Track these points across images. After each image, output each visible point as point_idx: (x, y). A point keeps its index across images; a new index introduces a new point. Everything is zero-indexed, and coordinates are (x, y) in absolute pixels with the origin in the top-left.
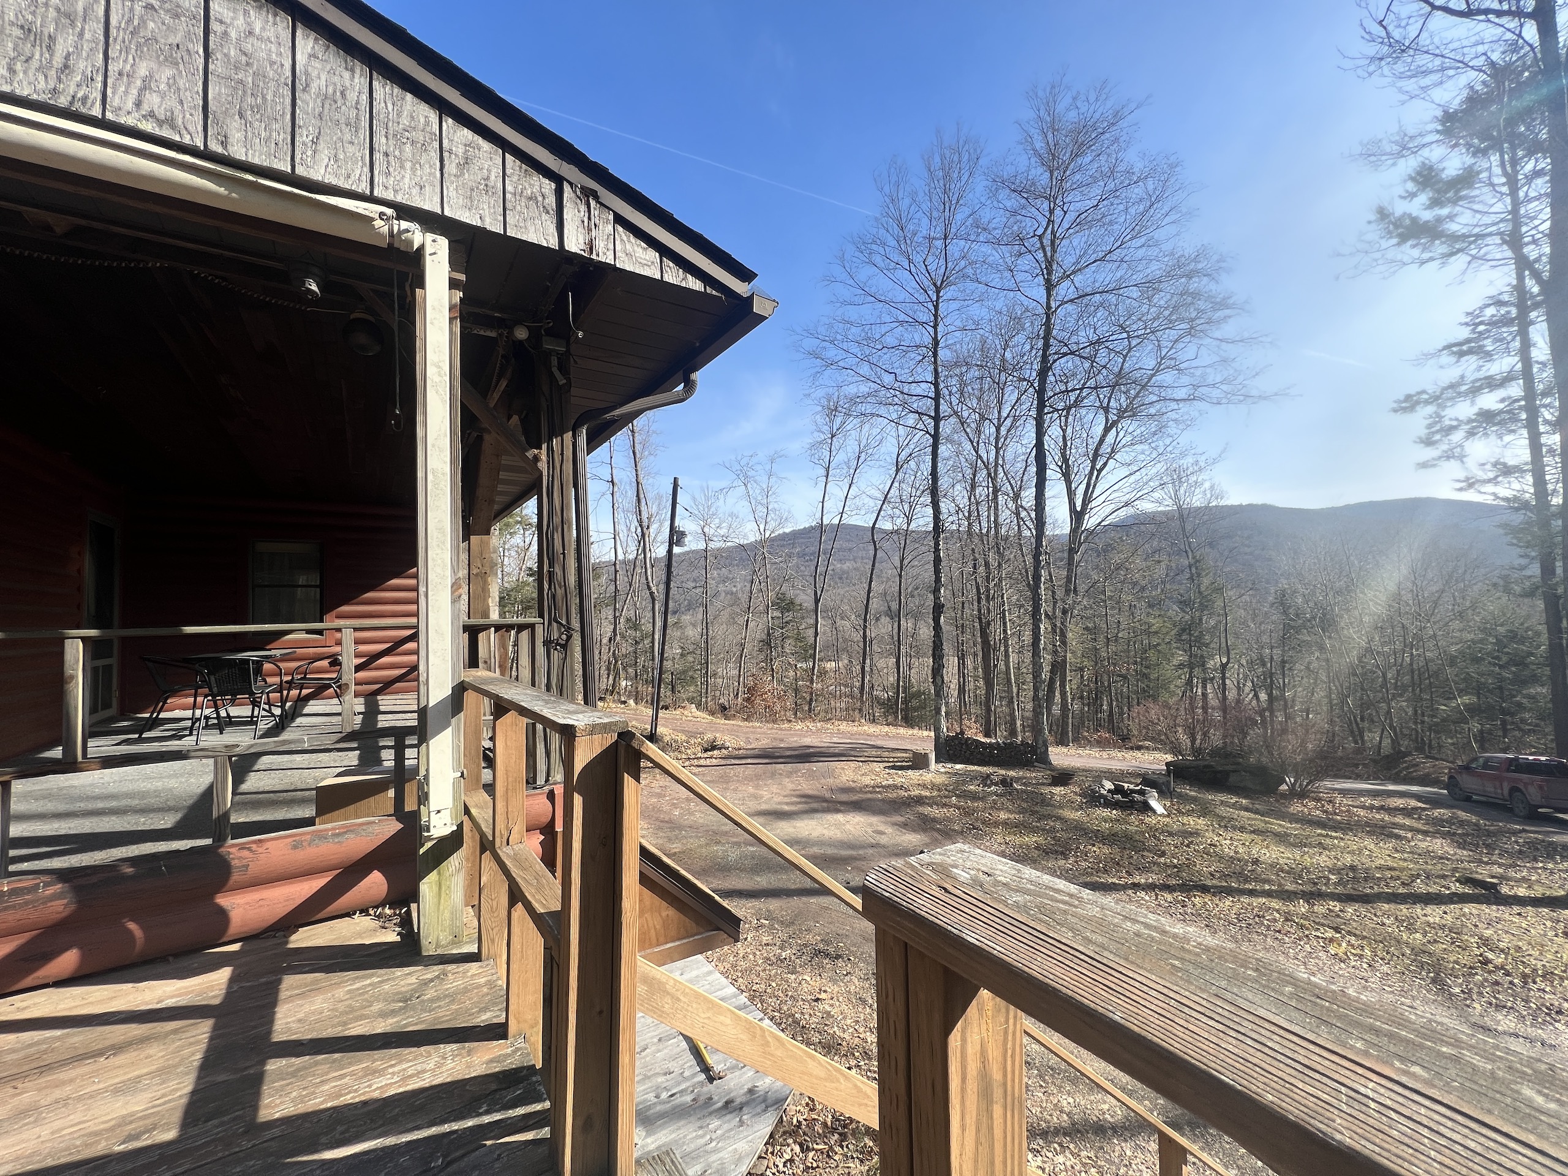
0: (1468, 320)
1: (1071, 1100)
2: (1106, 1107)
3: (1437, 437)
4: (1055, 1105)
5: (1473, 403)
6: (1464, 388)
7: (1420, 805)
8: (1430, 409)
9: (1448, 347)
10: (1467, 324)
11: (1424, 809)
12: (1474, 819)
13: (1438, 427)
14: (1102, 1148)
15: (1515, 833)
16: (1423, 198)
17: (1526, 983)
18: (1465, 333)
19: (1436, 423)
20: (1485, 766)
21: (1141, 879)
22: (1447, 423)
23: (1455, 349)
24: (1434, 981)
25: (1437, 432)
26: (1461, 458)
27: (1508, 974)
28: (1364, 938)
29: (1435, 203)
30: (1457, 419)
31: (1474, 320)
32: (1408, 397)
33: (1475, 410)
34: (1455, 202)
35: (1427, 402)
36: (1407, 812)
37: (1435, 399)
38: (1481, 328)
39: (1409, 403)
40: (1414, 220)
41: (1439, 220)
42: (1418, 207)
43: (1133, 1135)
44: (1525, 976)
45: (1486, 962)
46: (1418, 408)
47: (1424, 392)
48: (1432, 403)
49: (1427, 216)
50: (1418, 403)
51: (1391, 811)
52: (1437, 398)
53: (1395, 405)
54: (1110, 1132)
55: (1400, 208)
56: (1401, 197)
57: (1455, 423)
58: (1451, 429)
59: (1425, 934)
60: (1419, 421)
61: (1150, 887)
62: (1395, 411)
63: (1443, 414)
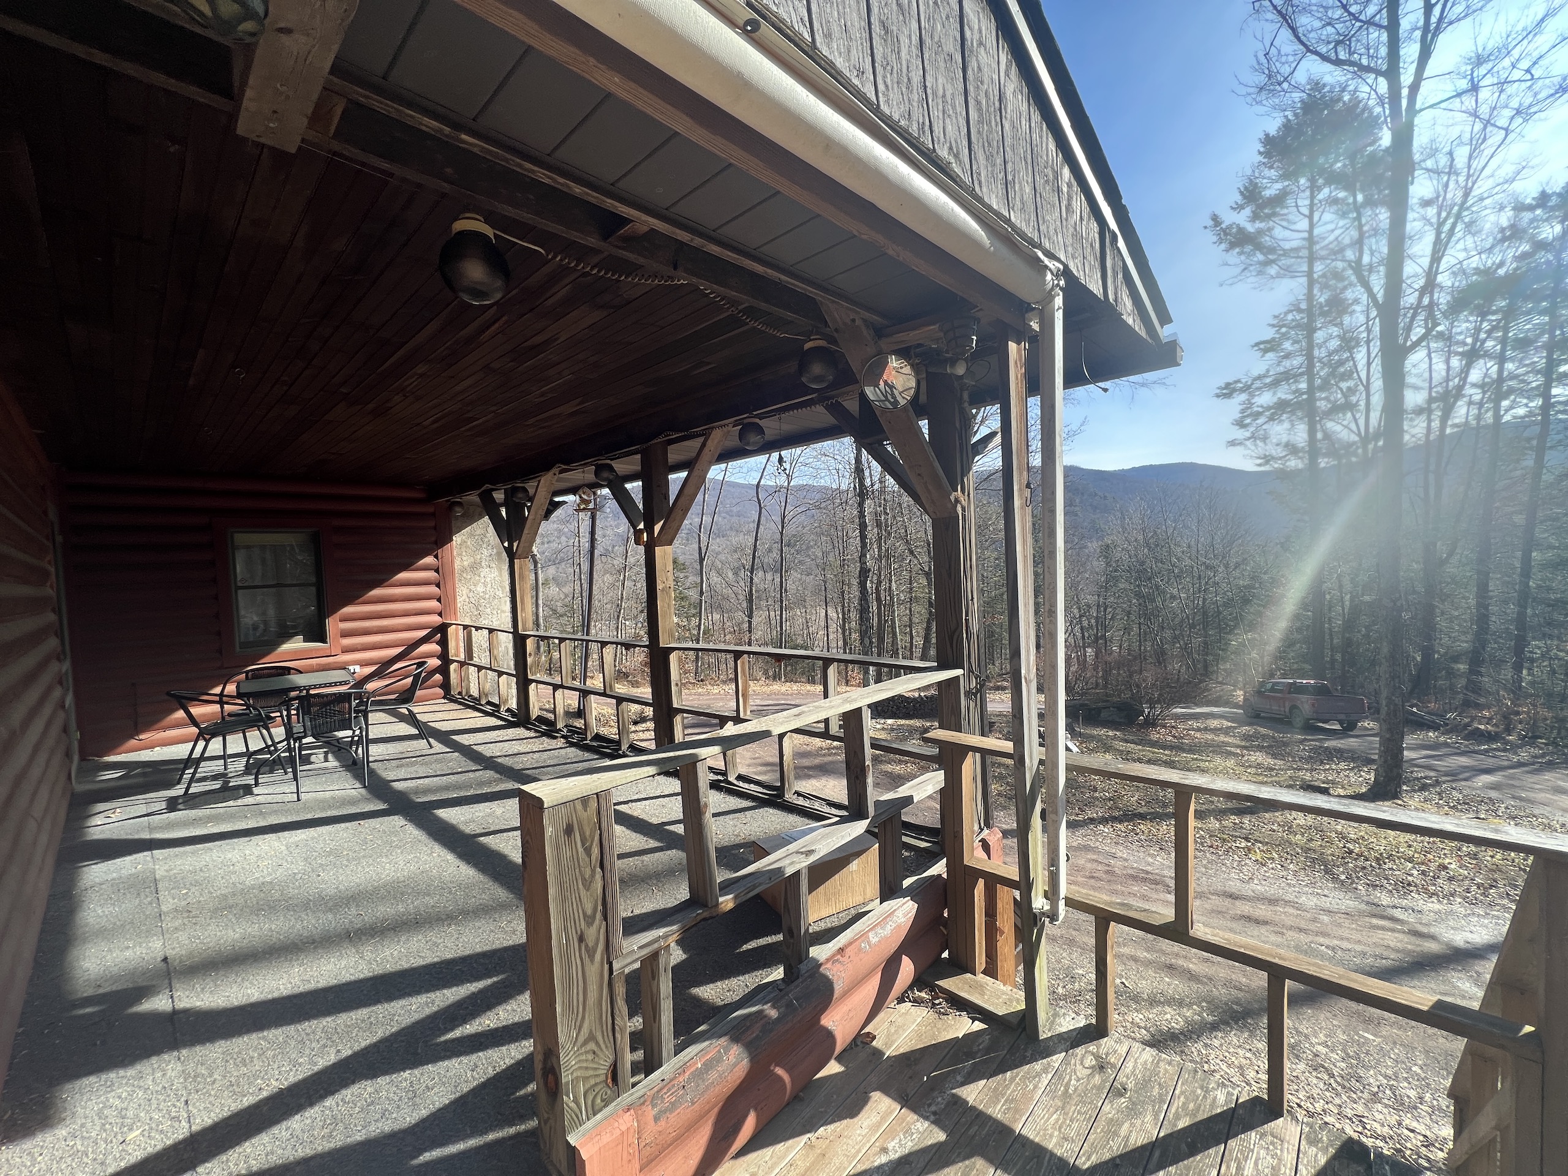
0: (1275, 322)
1: (1141, 1016)
2: (1168, 1016)
3: (1248, 421)
4: (1132, 1023)
5: (1274, 393)
6: (1268, 380)
7: (1230, 724)
8: (1243, 397)
9: (1257, 344)
10: (1273, 326)
11: (1235, 728)
12: (1271, 733)
13: (1249, 411)
14: (1182, 1052)
15: (1302, 742)
16: (1247, 211)
17: (1380, 865)
18: (1269, 334)
19: (1248, 408)
20: (1272, 690)
21: (1091, 814)
22: (1256, 409)
23: (1262, 346)
24: (1326, 872)
25: (1247, 416)
26: (1265, 439)
27: (1367, 860)
28: (1267, 843)
29: (1255, 217)
30: (1262, 406)
31: (1279, 323)
32: (1228, 385)
33: (1275, 400)
34: (1269, 217)
35: (1242, 390)
36: (1226, 731)
37: (1247, 388)
38: (1284, 330)
39: (1228, 391)
40: (1241, 230)
41: (1260, 232)
42: (1242, 219)
43: (1199, 1037)
44: (1377, 860)
45: (1351, 852)
46: (1235, 395)
47: (1239, 381)
48: (1244, 391)
49: (1250, 228)
50: (1234, 390)
51: (1215, 731)
52: (1249, 387)
53: (1218, 391)
54: (1182, 1037)
55: (1230, 218)
56: (1232, 208)
57: (1260, 410)
58: (1258, 415)
59: (1303, 835)
60: (1234, 406)
61: (1104, 821)
62: (1218, 396)
63: (1253, 401)
